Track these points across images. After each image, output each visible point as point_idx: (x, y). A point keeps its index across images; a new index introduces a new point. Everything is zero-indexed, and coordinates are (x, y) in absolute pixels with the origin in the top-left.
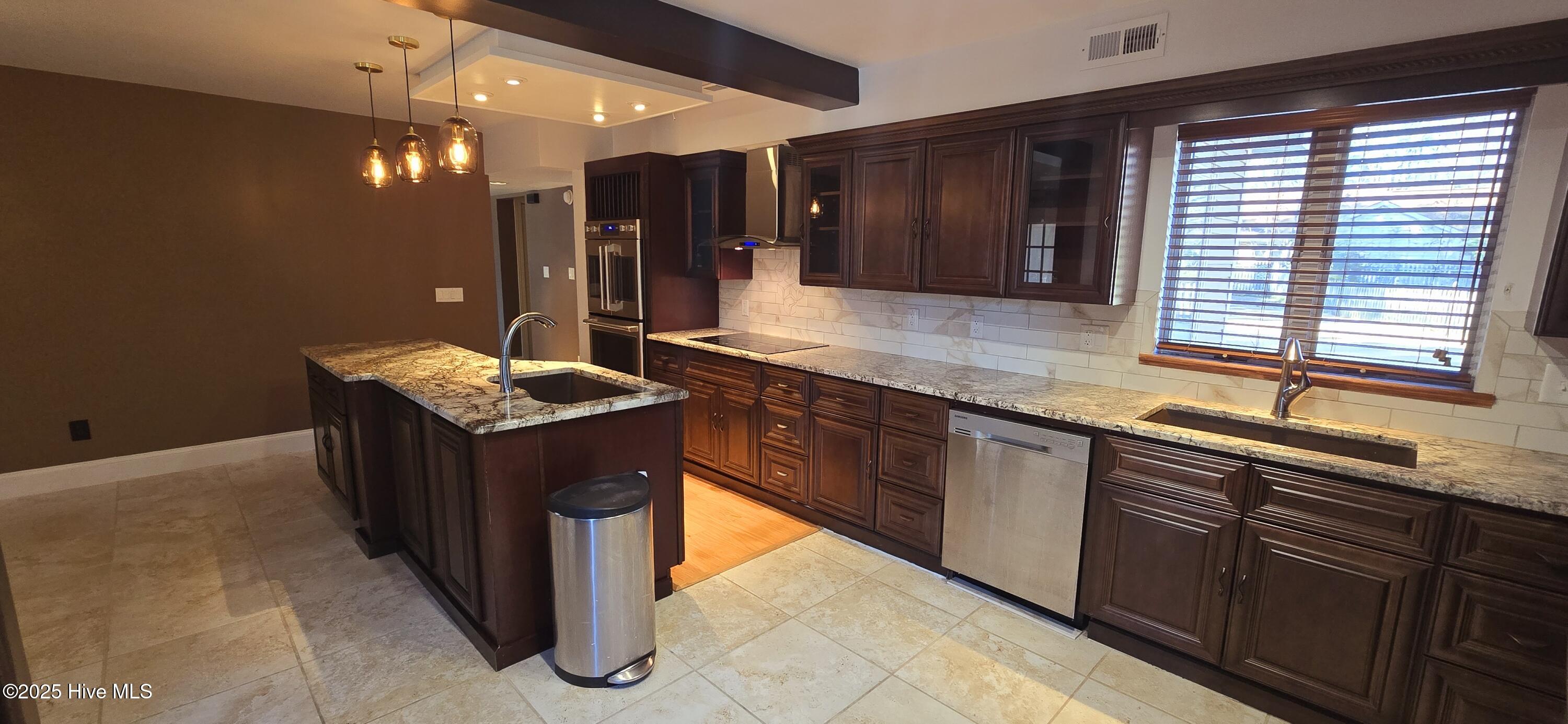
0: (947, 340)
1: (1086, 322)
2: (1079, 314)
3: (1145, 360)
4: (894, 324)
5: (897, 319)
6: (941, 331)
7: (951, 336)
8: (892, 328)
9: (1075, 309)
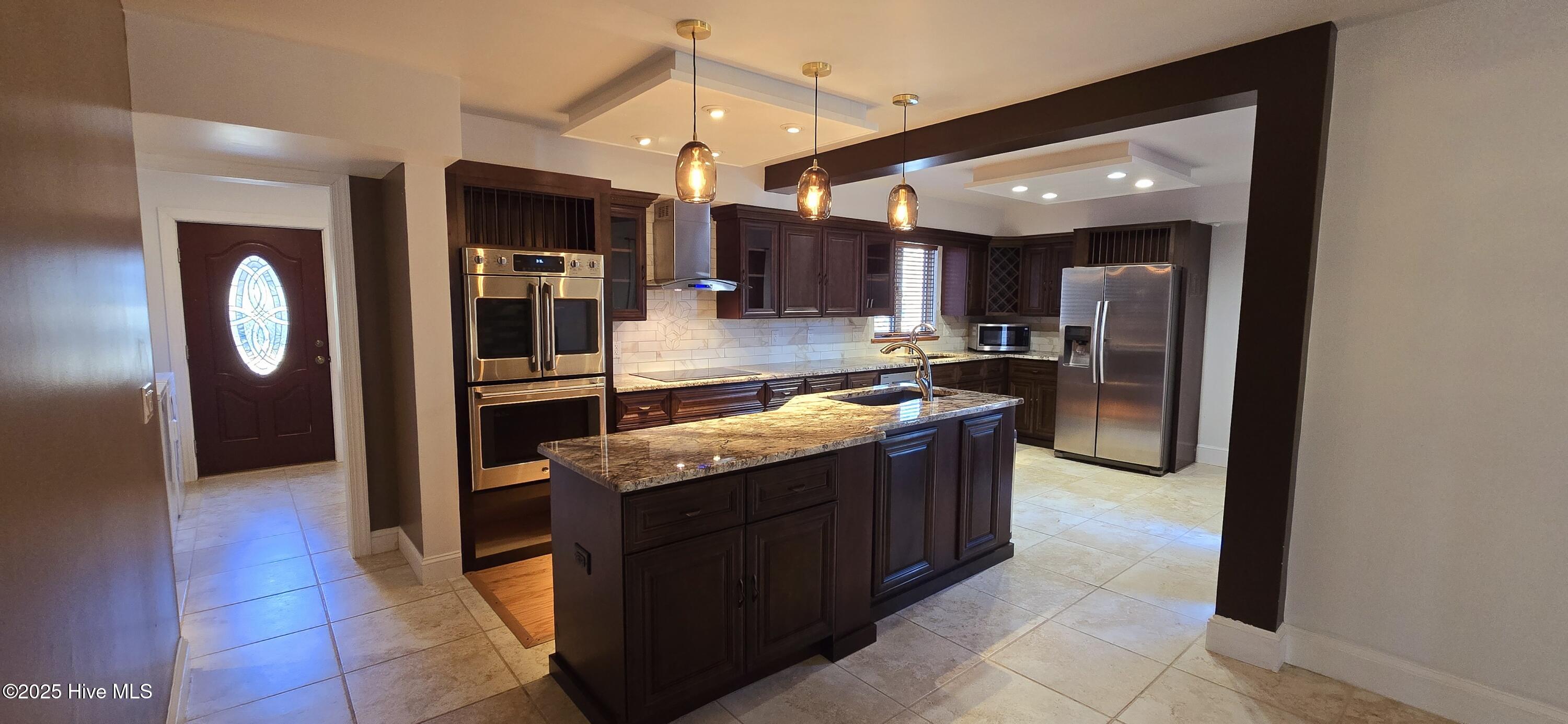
0: (794, 347)
1: (854, 327)
2: (851, 322)
3: (873, 342)
4: (763, 343)
5: (765, 339)
6: (791, 343)
7: (797, 345)
8: (762, 346)
9: (850, 321)
